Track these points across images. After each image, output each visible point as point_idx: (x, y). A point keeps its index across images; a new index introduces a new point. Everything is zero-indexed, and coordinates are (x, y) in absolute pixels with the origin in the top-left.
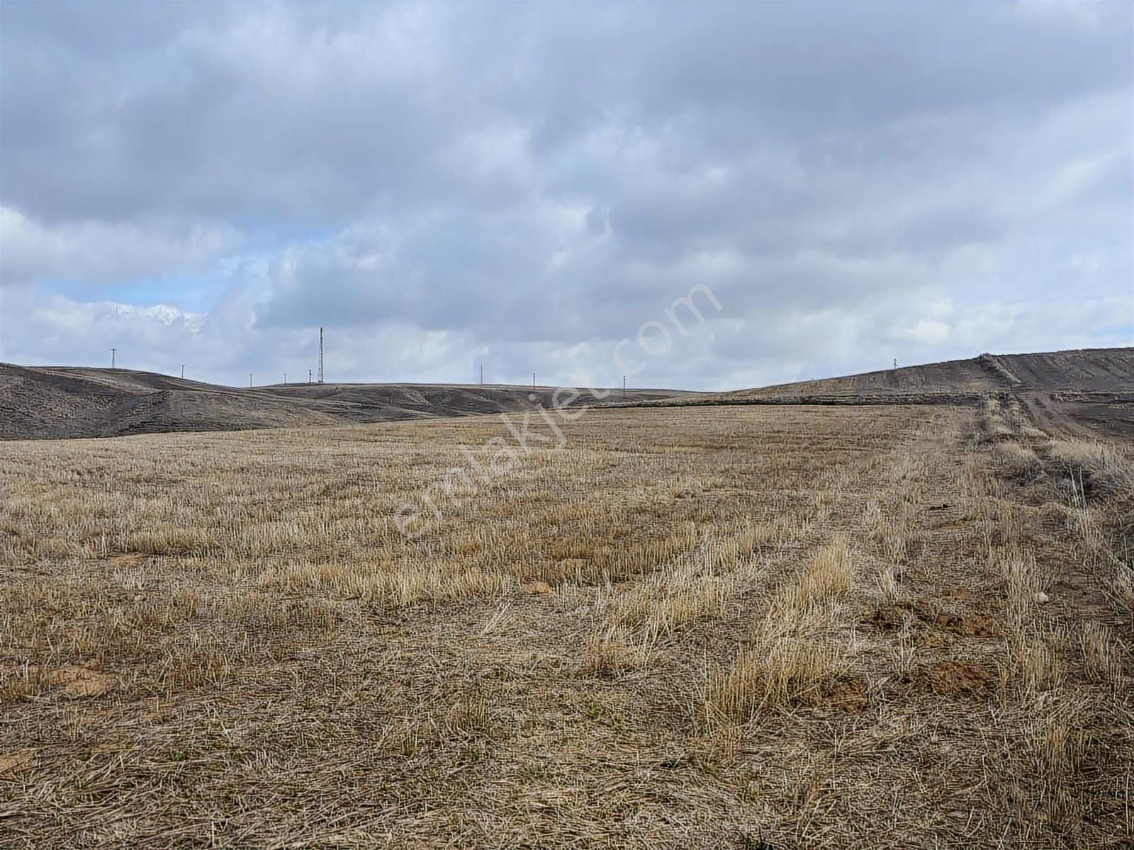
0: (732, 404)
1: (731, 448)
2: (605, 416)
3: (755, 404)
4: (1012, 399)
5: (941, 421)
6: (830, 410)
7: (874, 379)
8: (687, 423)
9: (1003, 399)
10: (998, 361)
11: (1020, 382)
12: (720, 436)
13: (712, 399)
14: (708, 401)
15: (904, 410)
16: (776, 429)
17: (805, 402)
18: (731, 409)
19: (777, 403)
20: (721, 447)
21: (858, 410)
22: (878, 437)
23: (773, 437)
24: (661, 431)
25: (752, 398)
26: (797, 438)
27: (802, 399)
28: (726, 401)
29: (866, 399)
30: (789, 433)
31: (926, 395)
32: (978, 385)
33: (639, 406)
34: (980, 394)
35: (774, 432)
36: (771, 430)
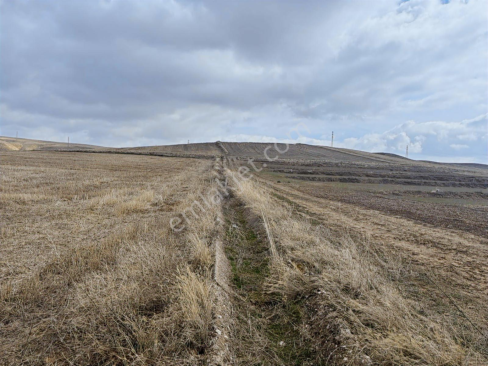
0: (121, 153)
1: (120, 170)
2: (62, 155)
3: (131, 154)
4: (224, 158)
5: (200, 165)
6: (160, 158)
7: (179, 147)
8: (101, 160)
9: (222, 158)
10: (222, 144)
11: (228, 152)
12: (116, 166)
13: (112, 151)
14: (110, 151)
15: (188, 160)
16: (139, 164)
17: (151, 154)
18: (121, 156)
19: (140, 154)
20: (116, 170)
21: (171, 159)
22: (176, 169)
23: (137, 167)
24: (90, 163)
25: (129, 151)
26: (146, 168)
27: (150, 153)
28: (118, 152)
29: (175, 155)
30: (144, 166)
31: (197, 155)
32: (215, 152)
33: (78, 151)
34: (215, 156)
35: (138, 165)
36: (136, 164)
